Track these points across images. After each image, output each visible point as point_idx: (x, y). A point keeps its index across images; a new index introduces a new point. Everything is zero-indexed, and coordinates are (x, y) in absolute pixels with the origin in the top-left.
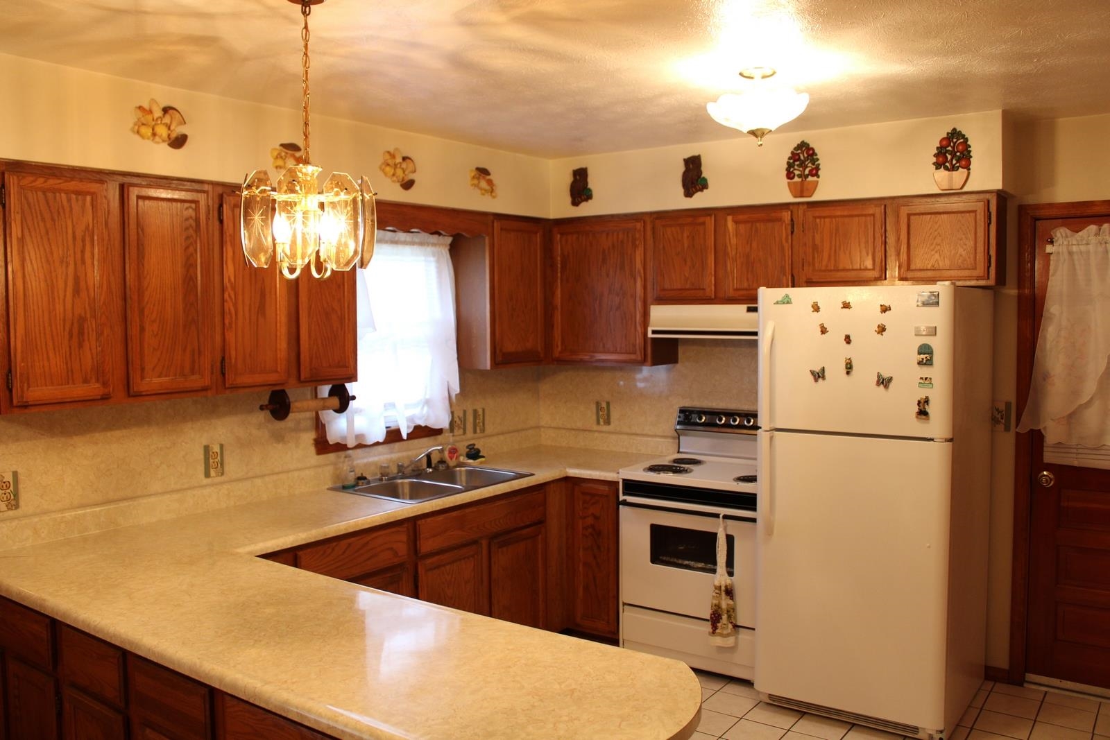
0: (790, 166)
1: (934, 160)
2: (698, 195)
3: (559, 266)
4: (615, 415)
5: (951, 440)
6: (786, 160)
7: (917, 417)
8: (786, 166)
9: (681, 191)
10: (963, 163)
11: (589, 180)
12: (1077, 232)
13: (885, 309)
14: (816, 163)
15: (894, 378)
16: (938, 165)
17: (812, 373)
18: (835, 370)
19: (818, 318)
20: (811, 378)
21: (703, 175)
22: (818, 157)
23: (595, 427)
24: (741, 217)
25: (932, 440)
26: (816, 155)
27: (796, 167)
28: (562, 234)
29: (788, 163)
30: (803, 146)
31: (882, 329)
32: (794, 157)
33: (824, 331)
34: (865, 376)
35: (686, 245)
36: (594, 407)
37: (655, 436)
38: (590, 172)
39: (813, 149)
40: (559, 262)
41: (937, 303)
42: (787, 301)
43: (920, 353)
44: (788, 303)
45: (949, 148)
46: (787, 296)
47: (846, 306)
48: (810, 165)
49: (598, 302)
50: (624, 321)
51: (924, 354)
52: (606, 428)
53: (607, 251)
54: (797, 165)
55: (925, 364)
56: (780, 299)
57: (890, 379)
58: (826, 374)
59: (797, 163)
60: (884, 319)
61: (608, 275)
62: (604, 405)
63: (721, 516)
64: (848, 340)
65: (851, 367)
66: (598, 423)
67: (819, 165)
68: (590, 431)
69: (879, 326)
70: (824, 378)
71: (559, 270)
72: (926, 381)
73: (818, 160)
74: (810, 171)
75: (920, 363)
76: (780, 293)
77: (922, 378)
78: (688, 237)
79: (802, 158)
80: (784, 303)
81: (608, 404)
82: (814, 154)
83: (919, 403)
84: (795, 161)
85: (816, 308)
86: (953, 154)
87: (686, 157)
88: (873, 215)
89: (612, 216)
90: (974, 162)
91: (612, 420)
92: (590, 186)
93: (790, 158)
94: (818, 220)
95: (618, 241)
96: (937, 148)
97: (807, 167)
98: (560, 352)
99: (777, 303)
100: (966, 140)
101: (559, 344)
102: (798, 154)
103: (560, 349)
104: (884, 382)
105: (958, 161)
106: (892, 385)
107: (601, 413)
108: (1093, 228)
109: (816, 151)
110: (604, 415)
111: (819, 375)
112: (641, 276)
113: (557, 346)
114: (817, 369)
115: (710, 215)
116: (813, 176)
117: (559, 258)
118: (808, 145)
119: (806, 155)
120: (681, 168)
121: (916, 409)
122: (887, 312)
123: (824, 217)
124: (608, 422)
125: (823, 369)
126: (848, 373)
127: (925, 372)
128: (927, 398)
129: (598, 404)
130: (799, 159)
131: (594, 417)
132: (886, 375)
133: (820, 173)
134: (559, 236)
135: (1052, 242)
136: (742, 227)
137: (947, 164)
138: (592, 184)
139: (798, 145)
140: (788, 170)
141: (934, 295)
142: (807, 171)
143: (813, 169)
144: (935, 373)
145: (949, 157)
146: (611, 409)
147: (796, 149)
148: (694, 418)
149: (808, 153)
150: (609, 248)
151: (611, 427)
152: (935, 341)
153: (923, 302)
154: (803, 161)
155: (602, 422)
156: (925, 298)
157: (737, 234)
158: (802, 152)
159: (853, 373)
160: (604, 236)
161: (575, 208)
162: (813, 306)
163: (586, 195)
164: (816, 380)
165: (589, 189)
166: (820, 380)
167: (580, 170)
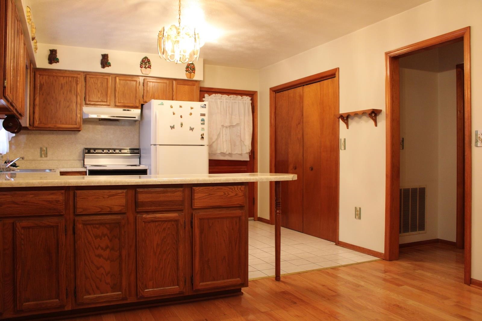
0: (141, 63)
1: (185, 69)
2: (107, 68)
3: (38, 88)
4: (50, 153)
5: (208, 145)
6: (140, 61)
7: (201, 139)
8: (140, 64)
9: (100, 66)
10: (193, 71)
11: (57, 55)
12: (210, 95)
13: (192, 108)
14: (150, 64)
15: (194, 128)
16: (186, 71)
18: (178, 126)
19: (173, 110)
20: (170, 128)
21: (109, 61)
22: (151, 62)
23: (40, 159)
24: (122, 78)
25: (204, 145)
28: (40, 75)
29: (141, 62)
30: (146, 58)
31: (191, 114)
32: (143, 61)
33: (174, 114)
34: (186, 127)
35: (99, 85)
36: (39, 150)
37: (70, 160)
38: (58, 52)
39: (149, 60)
40: (39, 86)
41: (206, 107)
42: (162, 104)
43: (202, 121)
44: (163, 105)
45: (189, 67)
46: (162, 103)
47: (181, 107)
48: (148, 64)
49: (58, 104)
50: (71, 112)
52: (45, 159)
53: (63, 84)
54: (144, 64)
55: (203, 124)
56: (160, 103)
57: (193, 128)
58: (175, 127)
59: (144, 63)
60: (192, 111)
61: (63, 94)
62: (45, 149)
64: (181, 117)
65: (182, 125)
66: (41, 156)
67: (151, 65)
68: (37, 160)
70: (174, 128)
71: (38, 90)
72: (203, 129)
73: (150, 63)
75: (202, 124)
76: (160, 101)
78: (100, 83)
79: (145, 61)
80: (161, 105)
81: (46, 148)
82: (149, 61)
83: (201, 135)
84: (143, 62)
85: (172, 107)
86: (190, 68)
88: (166, 83)
89: (66, 71)
90: (196, 71)
91: (48, 155)
92: (58, 57)
94: (148, 83)
95: (69, 81)
96: (187, 66)
97: (146, 65)
98: (38, 124)
99: (159, 105)
100: (194, 65)
101: (38, 120)
102: (144, 60)
103: (38, 123)
104: (192, 129)
105: (192, 71)
106: (194, 130)
108: (214, 95)
109: (150, 60)
110: (44, 153)
111: (172, 127)
112: (79, 96)
113: (37, 121)
114: (172, 125)
115: (110, 76)
116: (149, 68)
117: (39, 85)
118: (148, 58)
119: (147, 61)
120: (101, 58)
121: (201, 137)
122: (192, 109)
123: (151, 82)
124: (46, 156)
126: (181, 126)
127: (203, 126)
128: (203, 134)
129: (41, 149)
130: (145, 62)
131: (39, 154)
132: (192, 127)
133: (151, 67)
134: (39, 75)
135: (204, 98)
136: (122, 82)
137: (189, 71)
138: (59, 56)
139: (144, 57)
140: (141, 65)
141: (205, 105)
142: (147, 66)
143: (149, 66)
144: (206, 126)
145: (189, 69)
146: (48, 150)
147: (143, 59)
148: (92, 151)
149: (147, 60)
150: (64, 83)
151: (48, 158)
152: (205, 118)
153: (202, 107)
154: (146, 63)
155: (43, 156)
156: (203, 106)
157: (119, 84)
158: (146, 60)
159: (183, 126)
160: (62, 78)
161: (50, 65)
162: (171, 106)
163: (57, 61)
164: (172, 129)
165: (57, 58)
166: (173, 129)
167: (54, 50)
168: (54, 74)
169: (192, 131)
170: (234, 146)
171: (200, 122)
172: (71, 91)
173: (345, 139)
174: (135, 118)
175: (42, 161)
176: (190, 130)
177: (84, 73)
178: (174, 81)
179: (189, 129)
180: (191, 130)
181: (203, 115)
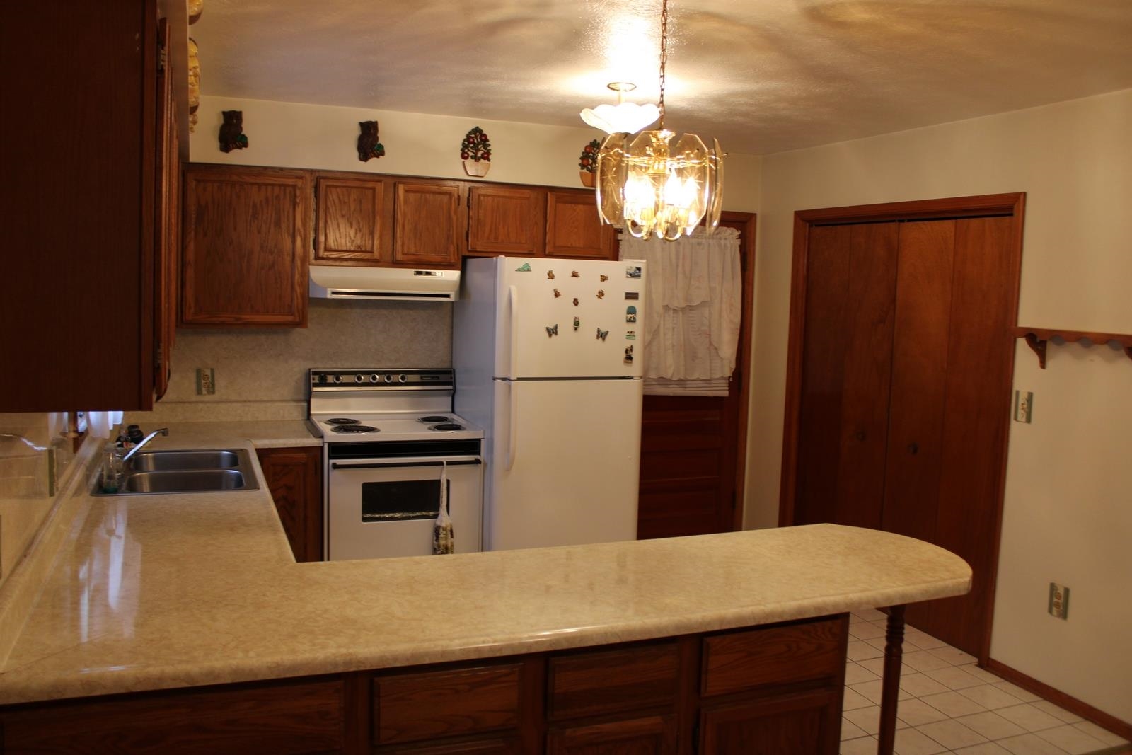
0: (465, 147)
1: (580, 161)
2: (373, 161)
3: (194, 216)
4: (221, 383)
6: (461, 141)
7: (625, 362)
8: (461, 147)
9: (356, 154)
11: (244, 125)
13: (604, 279)
14: (488, 148)
15: (609, 333)
16: (583, 166)
17: (548, 330)
18: (566, 328)
19: (553, 284)
20: (547, 334)
21: (379, 142)
22: (490, 143)
23: (194, 398)
24: (413, 187)
25: (632, 378)
26: (488, 141)
27: (470, 149)
28: (198, 181)
29: (463, 144)
30: (477, 131)
31: (601, 294)
32: (469, 139)
33: (557, 295)
34: (588, 331)
35: (352, 208)
36: (193, 376)
37: (272, 401)
38: (244, 117)
39: (485, 135)
40: (194, 212)
41: (640, 276)
42: (527, 269)
43: (628, 313)
44: (528, 270)
45: (591, 155)
46: (527, 264)
47: (575, 275)
48: (482, 149)
49: (245, 259)
50: (279, 280)
51: (631, 314)
52: (208, 398)
53: (258, 205)
54: (472, 148)
55: (632, 321)
56: (520, 267)
57: (606, 333)
58: (558, 330)
59: (472, 145)
60: (603, 286)
61: (259, 232)
62: (208, 372)
63: (445, 463)
64: (576, 302)
65: (578, 325)
66: (199, 392)
67: (490, 149)
68: (190, 403)
69: (599, 292)
70: (556, 333)
71: (194, 221)
72: (631, 334)
73: (489, 145)
74: (482, 155)
75: (629, 321)
76: (521, 261)
77: (628, 332)
78: (355, 200)
79: (476, 141)
80: (525, 270)
81: (212, 370)
82: (486, 140)
83: (627, 350)
84: (470, 143)
85: (551, 276)
86: (593, 159)
87: (363, 121)
88: (529, 199)
89: (265, 168)
91: (217, 387)
93: (465, 140)
94: (482, 198)
95: (273, 197)
96: (583, 153)
97: (479, 150)
98: (194, 314)
99: (519, 270)
101: (192, 305)
102: (473, 138)
103: (192, 311)
104: (602, 335)
106: (608, 338)
107: (203, 381)
109: (489, 138)
110: (207, 383)
111: (552, 332)
112: (301, 236)
113: (190, 307)
114: (551, 326)
115: (380, 181)
116: (484, 158)
117: (194, 207)
118: (482, 131)
119: (479, 140)
120: (357, 132)
121: (624, 356)
122: (605, 281)
123: (488, 196)
124: (212, 390)
125: (556, 327)
126: (576, 329)
127: (631, 327)
128: (632, 346)
129: (199, 371)
130: (473, 143)
131: (194, 387)
132: (603, 330)
133: (491, 157)
134: (194, 183)
136: (412, 197)
137: (589, 167)
138: (247, 129)
139: (473, 130)
140: (463, 150)
141: (639, 269)
142: (479, 154)
143: (485, 153)
144: (637, 327)
145: (591, 161)
146: (216, 377)
147: (470, 133)
148: (330, 379)
149: (480, 138)
150: (261, 202)
151: (216, 397)
152: (638, 304)
153: (631, 275)
154: (476, 145)
155: (204, 391)
156: (632, 271)
157: (406, 202)
158: (476, 137)
159: (580, 328)
160: (255, 189)
161: (224, 154)
162: (549, 274)
163: (242, 142)
164: (550, 335)
165: (244, 135)
166: (553, 335)
167: (234, 112)
168: (235, 178)
169: (604, 339)
170: (693, 360)
171: (624, 315)
172: (278, 224)
173: (1030, 395)
174: (448, 296)
175: (201, 406)
176: (598, 337)
177: (312, 174)
178: (549, 194)
179: (596, 336)
180: (600, 339)
181: (631, 296)
